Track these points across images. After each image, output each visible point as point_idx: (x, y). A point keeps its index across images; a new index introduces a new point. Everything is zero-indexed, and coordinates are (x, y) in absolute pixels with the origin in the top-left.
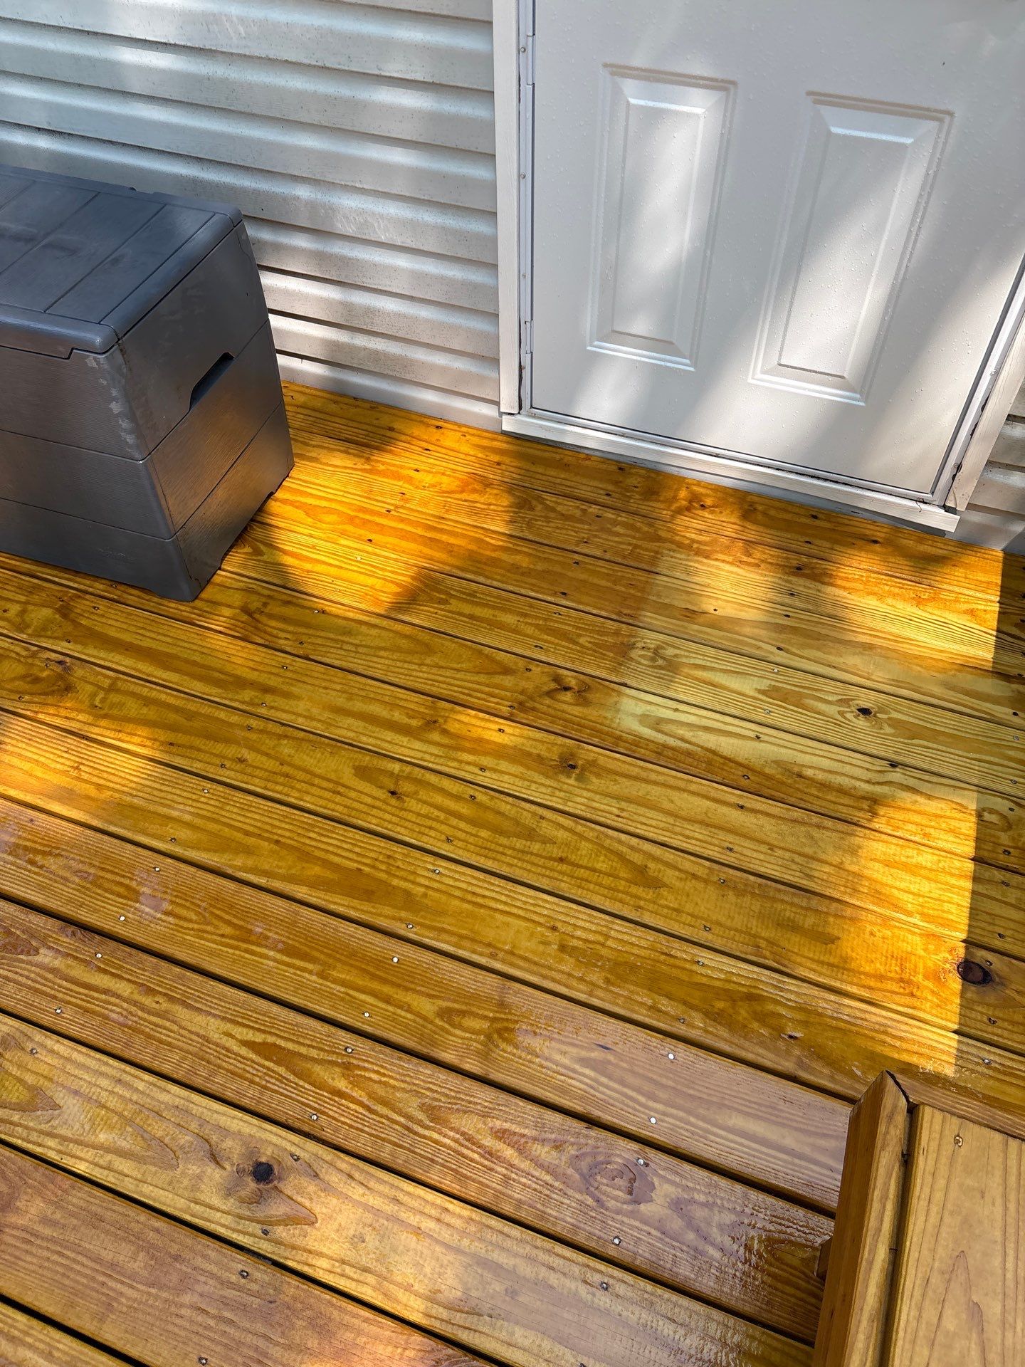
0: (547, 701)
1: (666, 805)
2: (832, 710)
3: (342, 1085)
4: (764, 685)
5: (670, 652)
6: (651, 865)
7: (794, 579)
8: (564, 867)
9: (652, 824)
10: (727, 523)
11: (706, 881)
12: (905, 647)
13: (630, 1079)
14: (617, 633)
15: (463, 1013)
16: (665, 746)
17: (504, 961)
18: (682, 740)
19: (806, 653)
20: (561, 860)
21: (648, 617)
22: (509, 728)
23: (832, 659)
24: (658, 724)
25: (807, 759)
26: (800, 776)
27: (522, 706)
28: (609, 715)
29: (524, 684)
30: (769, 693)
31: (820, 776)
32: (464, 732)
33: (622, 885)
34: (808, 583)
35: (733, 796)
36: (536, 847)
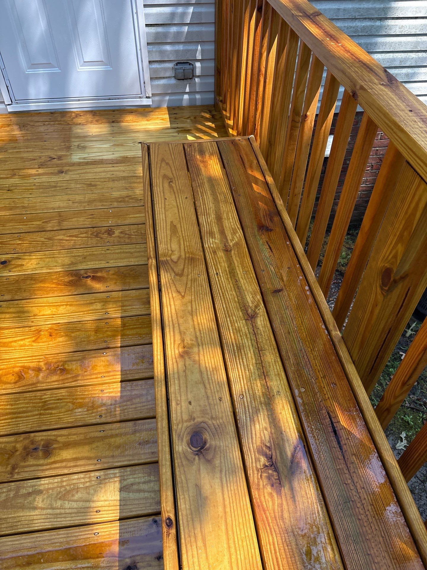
0: (50, 162)
1: (92, 172)
2: (132, 144)
3: (20, 242)
4: (112, 144)
5: (82, 145)
6: (92, 183)
7: (112, 124)
8: (68, 190)
9: (90, 176)
10: (89, 117)
11: (109, 181)
12: (147, 129)
13: (101, 218)
14: (65, 145)
15: (50, 221)
16: (88, 162)
17: (57, 209)
18: (92, 159)
19: (121, 136)
20: (66, 189)
21: (73, 140)
22: (40, 170)
23: (128, 136)
24: (84, 158)
25: (128, 154)
26: (127, 158)
27: (42, 165)
28: (69, 160)
29: (40, 161)
30: (114, 145)
31: (132, 156)
32: (26, 174)
33: (86, 188)
34: (117, 124)
35: (110, 165)
36: (58, 188)
